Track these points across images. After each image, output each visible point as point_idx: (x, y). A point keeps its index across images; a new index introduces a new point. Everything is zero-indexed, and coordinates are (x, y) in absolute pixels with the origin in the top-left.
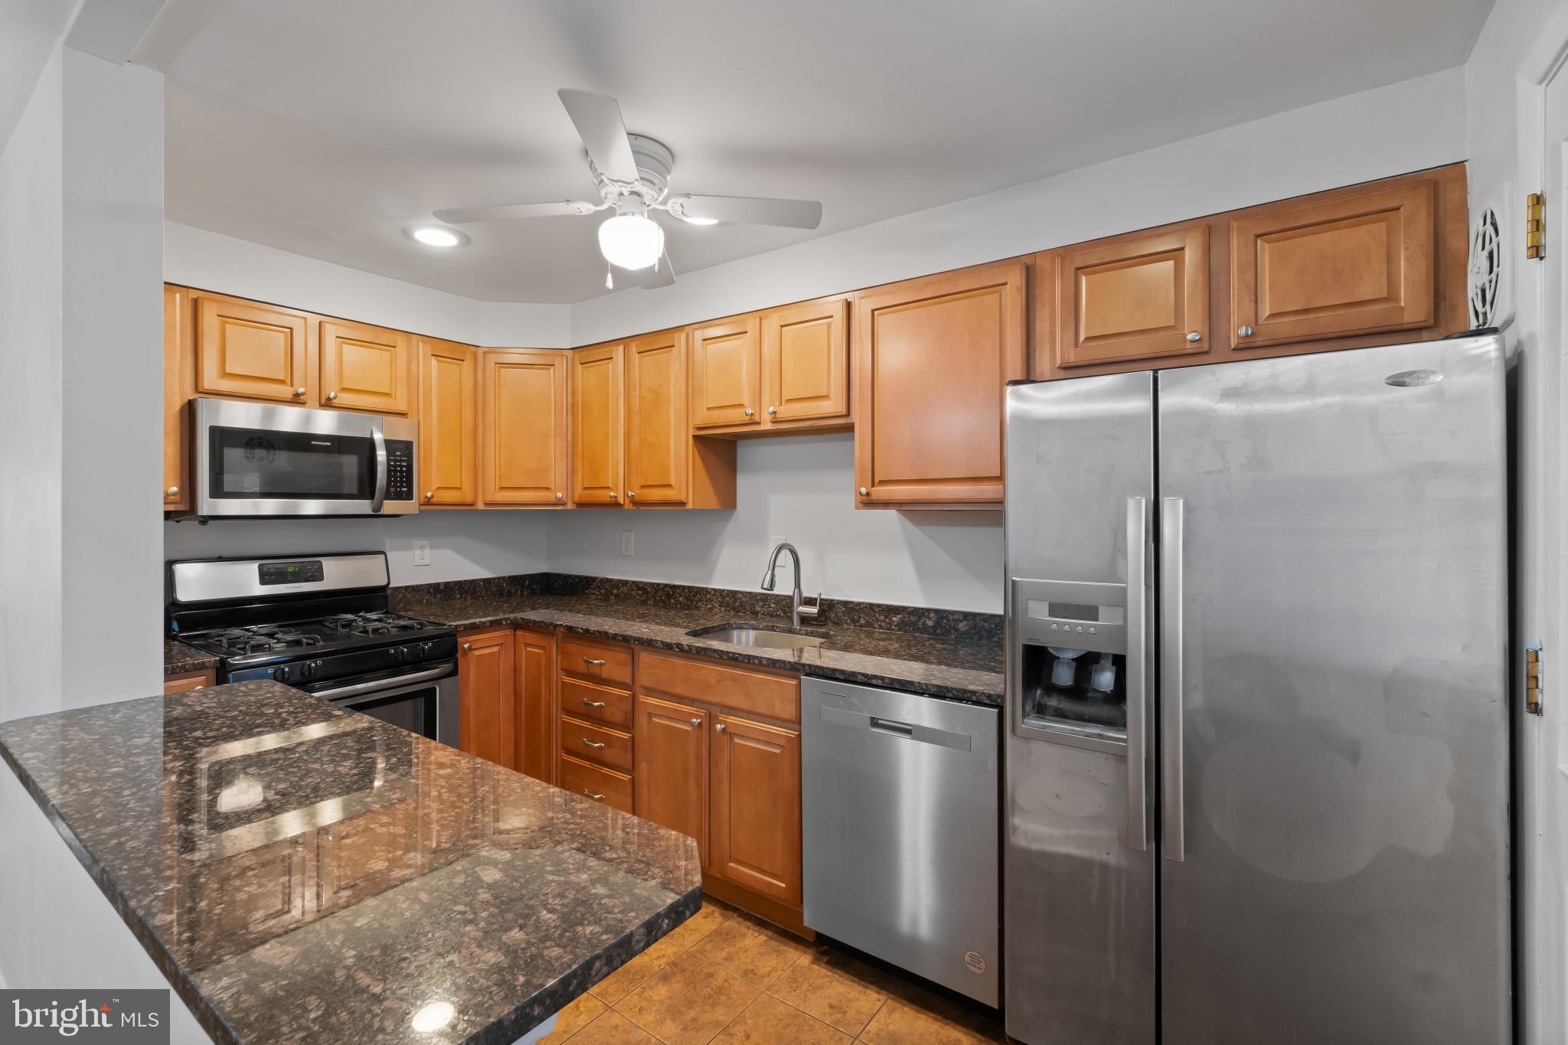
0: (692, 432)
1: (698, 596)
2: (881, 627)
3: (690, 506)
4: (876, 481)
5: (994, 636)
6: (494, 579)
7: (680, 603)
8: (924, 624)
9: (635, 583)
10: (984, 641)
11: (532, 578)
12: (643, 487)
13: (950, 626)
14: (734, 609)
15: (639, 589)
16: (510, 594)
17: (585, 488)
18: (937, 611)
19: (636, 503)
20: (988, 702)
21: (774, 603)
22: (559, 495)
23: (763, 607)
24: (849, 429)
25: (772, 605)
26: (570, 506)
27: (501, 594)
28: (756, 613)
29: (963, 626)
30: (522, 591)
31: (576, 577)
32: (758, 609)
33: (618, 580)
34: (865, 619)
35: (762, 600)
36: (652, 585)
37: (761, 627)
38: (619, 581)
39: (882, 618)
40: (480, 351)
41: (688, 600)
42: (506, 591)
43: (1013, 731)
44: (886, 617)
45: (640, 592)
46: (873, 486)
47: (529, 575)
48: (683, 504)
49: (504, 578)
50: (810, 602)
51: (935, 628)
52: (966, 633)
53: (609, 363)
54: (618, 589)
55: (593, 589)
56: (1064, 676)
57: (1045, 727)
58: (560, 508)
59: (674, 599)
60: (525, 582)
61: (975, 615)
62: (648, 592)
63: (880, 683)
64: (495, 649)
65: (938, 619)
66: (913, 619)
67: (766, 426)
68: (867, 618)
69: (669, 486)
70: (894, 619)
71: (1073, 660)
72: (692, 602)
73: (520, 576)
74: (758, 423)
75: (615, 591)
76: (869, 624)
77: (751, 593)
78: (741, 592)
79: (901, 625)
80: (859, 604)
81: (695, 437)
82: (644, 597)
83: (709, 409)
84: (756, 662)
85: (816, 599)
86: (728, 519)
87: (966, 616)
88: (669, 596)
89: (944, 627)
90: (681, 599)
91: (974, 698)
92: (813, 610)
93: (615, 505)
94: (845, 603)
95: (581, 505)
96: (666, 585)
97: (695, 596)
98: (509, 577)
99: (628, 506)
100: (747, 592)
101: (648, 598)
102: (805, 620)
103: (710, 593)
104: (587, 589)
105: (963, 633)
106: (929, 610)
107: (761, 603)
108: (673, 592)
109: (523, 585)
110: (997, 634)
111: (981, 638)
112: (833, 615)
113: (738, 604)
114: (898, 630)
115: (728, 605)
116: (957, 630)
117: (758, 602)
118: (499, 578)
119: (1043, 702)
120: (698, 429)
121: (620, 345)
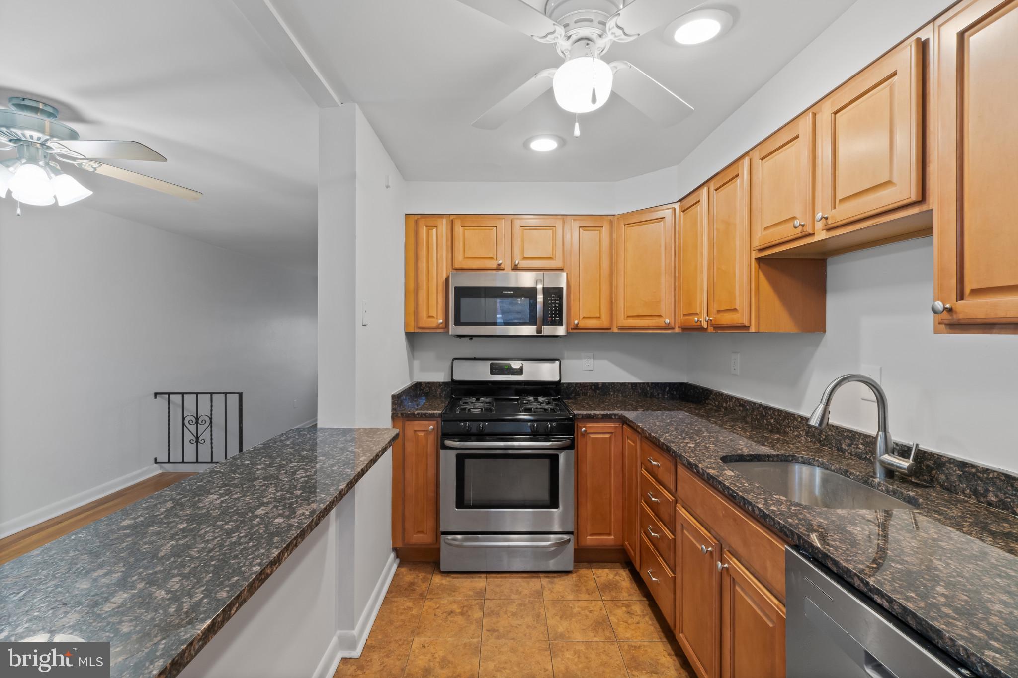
0: (754, 255)
1: (787, 421)
4: (966, 291)
6: (640, 384)
7: (771, 423)
9: (738, 399)
11: (671, 385)
12: (719, 312)
14: (820, 441)
15: (741, 405)
16: (652, 396)
17: (685, 315)
21: (862, 444)
22: (669, 321)
25: (861, 446)
26: (677, 330)
27: (645, 396)
28: (840, 449)
30: (663, 395)
31: (701, 388)
32: (844, 446)
33: (726, 395)
35: (848, 437)
36: (750, 403)
37: (833, 468)
38: (728, 396)
40: (615, 218)
41: (777, 423)
42: (650, 393)
45: (741, 408)
46: (960, 298)
47: (670, 384)
48: (746, 328)
49: (648, 384)
50: (903, 451)
53: (699, 205)
54: (727, 404)
55: (710, 400)
58: (669, 332)
59: (767, 420)
60: (665, 388)
62: (747, 409)
64: (607, 436)
67: (820, 235)
69: (735, 310)
72: (781, 425)
73: (661, 383)
74: (813, 235)
75: (725, 405)
77: (837, 427)
81: (758, 260)
82: (743, 415)
83: (766, 229)
85: (912, 449)
86: (817, 345)
88: (763, 417)
90: (772, 421)
92: (904, 464)
96: (761, 405)
97: (784, 420)
98: (652, 384)
99: (712, 330)
102: (890, 473)
103: (797, 420)
104: (707, 399)
107: (847, 441)
108: (766, 414)
109: (664, 391)
112: (943, 477)
113: (824, 437)
117: (845, 438)
118: (643, 384)
120: (761, 250)
121: (704, 188)
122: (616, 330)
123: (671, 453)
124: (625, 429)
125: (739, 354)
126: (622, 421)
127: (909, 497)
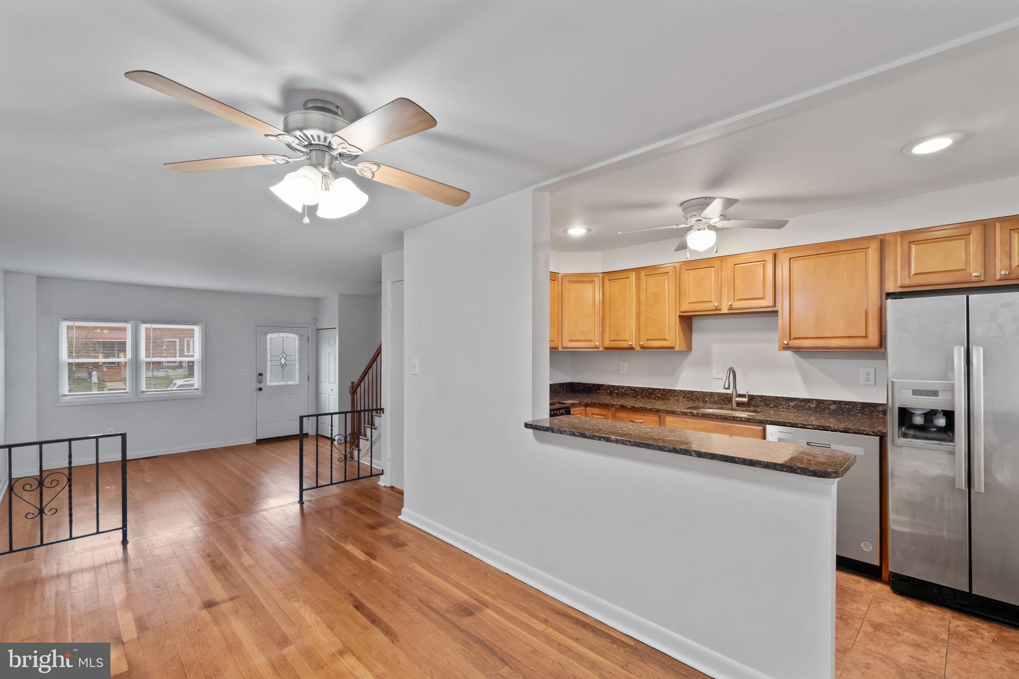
0: (678, 314)
1: (670, 393)
2: (783, 408)
3: (677, 349)
4: (792, 338)
5: (851, 412)
7: (658, 397)
8: (809, 406)
9: (629, 387)
10: (845, 414)
11: (566, 385)
12: (648, 340)
13: (825, 407)
14: (692, 400)
15: (631, 390)
16: (559, 392)
17: (611, 340)
18: (817, 400)
19: (642, 347)
20: (873, 434)
22: (597, 344)
23: (710, 398)
24: (775, 312)
25: (716, 398)
26: (601, 349)
27: (556, 392)
28: (706, 402)
29: (833, 407)
31: (591, 384)
32: (706, 399)
33: (618, 386)
34: (773, 404)
35: (709, 395)
36: (640, 388)
37: (716, 407)
38: (619, 386)
39: (784, 403)
40: (560, 275)
41: (663, 395)
43: (893, 443)
44: (786, 403)
45: (633, 392)
46: (790, 340)
47: (565, 383)
48: (673, 348)
50: (740, 396)
51: (816, 408)
52: (835, 410)
53: (626, 280)
54: (618, 390)
55: (602, 390)
56: (918, 420)
57: (910, 441)
58: (596, 350)
59: (654, 395)
60: (564, 387)
61: (840, 402)
62: (638, 392)
63: (811, 427)
65: (818, 403)
66: (802, 403)
67: (725, 310)
68: (775, 404)
69: (665, 339)
70: (791, 404)
71: (923, 414)
72: (665, 396)
74: (720, 310)
75: (616, 391)
76: (775, 406)
77: (702, 392)
78: (696, 391)
79: (795, 407)
80: (770, 397)
81: (680, 316)
82: (635, 394)
83: (689, 303)
84: (738, 419)
85: (745, 395)
86: (687, 356)
87: (834, 402)
88: (651, 394)
89: (822, 408)
90: (659, 395)
91: (865, 433)
92: (745, 400)
93: (631, 348)
94: (761, 397)
95: (607, 349)
96: (649, 388)
97: (667, 393)
99: (638, 348)
100: (700, 392)
101: (637, 395)
102: (739, 404)
103: (676, 392)
104: (598, 390)
105: (833, 410)
106: (812, 400)
107: (709, 397)
108: (653, 392)
110: (853, 411)
111: (843, 413)
112: (754, 402)
114: (794, 409)
115: (688, 398)
116: (829, 409)
117: (707, 396)
118: (555, 384)
119: (906, 432)
120: (683, 312)
121: (633, 271)
122: (560, 349)
123: (662, 411)
124: (588, 409)
125: (626, 363)
126: (586, 405)
127: (753, 410)
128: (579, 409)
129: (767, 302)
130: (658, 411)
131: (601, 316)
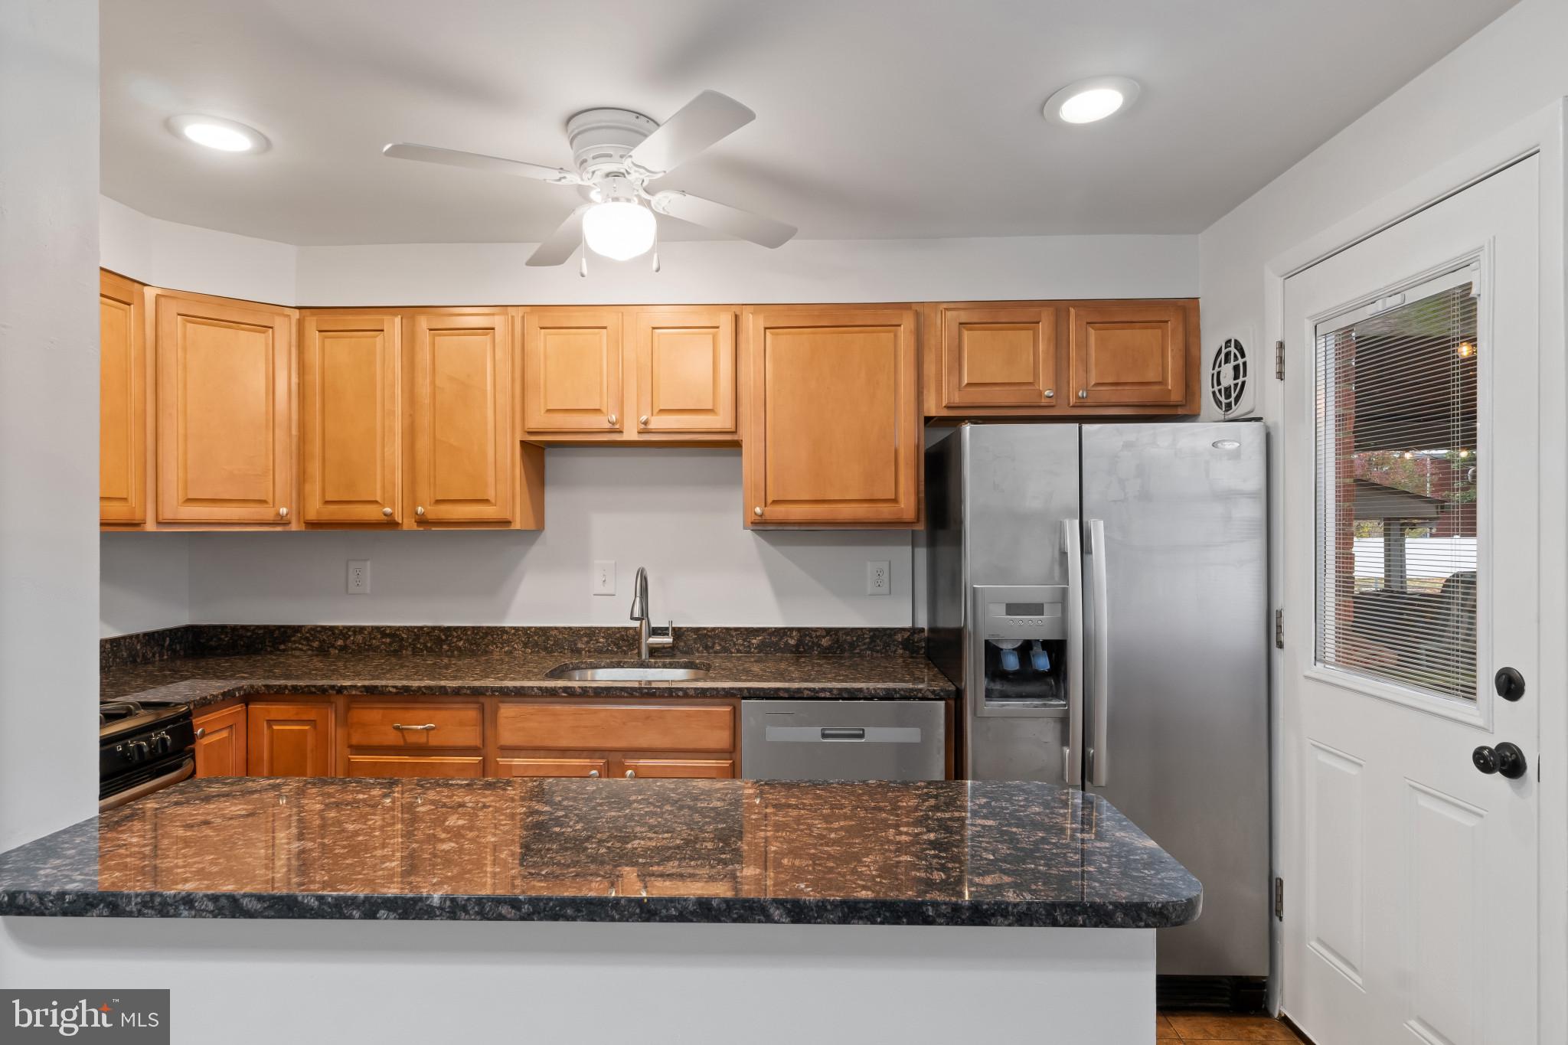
0: (518, 438)
1: (490, 638)
2: (739, 651)
3: (517, 525)
4: (769, 501)
5: (855, 649)
6: (124, 638)
7: (459, 649)
8: (786, 643)
9: (377, 629)
10: (846, 654)
11: (173, 633)
12: (438, 502)
13: (813, 642)
14: (545, 649)
15: (385, 636)
16: (146, 661)
17: (327, 502)
18: (799, 630)
19: (422, 521)
20: (933, 697)
21: (603, 637)
22: (284, 511)
23: (588, 642)
24: (737, 445)
25: (601, 640)
26: (294, 527)
27: (134, 661)
28: (579, 651)
29: (825, 642)
30: (161, 655)
31: (258, 627)
32: (580, 645)
33: (345, 627)
34: (720, 645)
35: (586, 635)
36: (409, 629)
37: (603, 664)
38: (349, 628)
39: (740, 641)
40: (150, 294)
41: (471, 644)
42: (141, 655)
43: (975, 713)
44: (744, 640)
45: (388, 640)
46: (766, 506)
47: (170, 631)
48: (508, 523)
49: (137, 636)
50: (656, 632)
51: (797, 646)
52: (829, 648)
53: (376, 337)
54: (345, 641)
55: (295, 642)
56: (1012, 663)
57: (1003, 705)
58: (279, 529)
59: (449, 645)
60: (165, 641)
61: (837, 630)
62: (402, 639)
63: (828, 695)
65: (801, 636)
66: (774, 639)
67: (631, 434)
68: (723, 644)
69: (486, 501)
70: (754, 641)
71: (1013, 649)
72: (478, 645)
73: (157, 632)
74: (621, 433)
75: (340, 642)
76: (725, 650)
77: (570, 628)
78: (556, 628)
79: (761, 648)
80: (714, 629)
81: (522, 442)
82: (395, 646)
83: (549, 411)
84: (680, 693)
85: (667, 629)
87: (829, 631)
88: (439, 642)
89: (807, 644)
90: (461, 644)
91: (920, 695)
92: (668, 640)
93: (390, 524)
94: (697, 630)
95: (313, 525)
96: (434, 628)
97: (483, 638)
98: (145, 634)
99: (409, 524)
100: (565, 628)
101: (402, 647)
102: (654, 651)
103: (507, 633)
104: (283, 642)
105: (827, 648)
106: (791, 629)
107: (585, 639)
108: (447, 637)
109: (163, 646)
110: (858, 646)
111: (843, 652)
113: (552, 643)
114: (759, 653)
115: (536, 644)
116: (819, 646)
117: (580, 637)
118: (131, 637)
119: (990, 687)
120: (530, 433)
121: (396, 315)
122: (150, 526)
123: (489, 693)
124: (256, 708)
125: (369, 563)
126: (249, 698)
127: (686, 663)
128: (225, 712)
129: (721, 421)
130: (477, 692)
131: (294, 432)
